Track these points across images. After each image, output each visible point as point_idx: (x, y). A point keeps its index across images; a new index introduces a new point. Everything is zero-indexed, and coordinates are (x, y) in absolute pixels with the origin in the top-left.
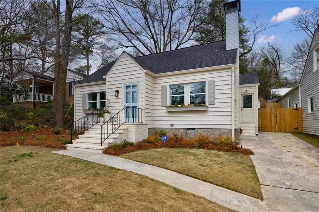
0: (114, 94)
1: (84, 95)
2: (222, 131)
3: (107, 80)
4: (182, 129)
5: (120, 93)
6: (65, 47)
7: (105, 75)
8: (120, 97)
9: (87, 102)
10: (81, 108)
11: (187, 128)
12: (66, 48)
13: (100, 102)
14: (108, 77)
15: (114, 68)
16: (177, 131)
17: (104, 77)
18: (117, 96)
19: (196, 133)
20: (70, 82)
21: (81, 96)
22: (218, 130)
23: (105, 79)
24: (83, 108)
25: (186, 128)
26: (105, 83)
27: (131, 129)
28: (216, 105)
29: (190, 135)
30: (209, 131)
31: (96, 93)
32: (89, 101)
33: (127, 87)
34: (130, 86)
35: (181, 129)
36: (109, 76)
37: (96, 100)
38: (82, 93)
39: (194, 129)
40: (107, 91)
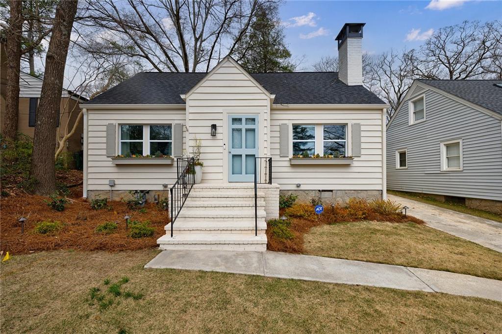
0: (209, 130)
1: (110, 127)
2: (370, 193)
3: (189, 103)
4: (314, 191)
5: (219, 130)
6: (64, 21)
7: (185, 93)
8: (218, 136)
9: (118, 141)
10: (104, 152)
11: (321, 189)
12: (65, 23)
13: (151, 142)
14: (191, 97)
15: (205, 83)
16: (305, 195)
17: (183, 96)
18: (214, 135)
19: (334, 196)
20: (31, 98)
21: (105, 128)
22: (365, 192)
23: (184, 102)
24: (107, 153)
25: (319, 191)
26: (185, 109)
27: (270, 196)
28: (363, 158)
29: (326, 199)
30: (353, 193)
31: (142, 126)
32: (122, 139)
33: (235, 120)
34: (240, 120)
35: (311, 191)
36: (193, 96)
37: (142, 139)
38: (107, 122)
39: (331, 191)
40: (189, 124)
